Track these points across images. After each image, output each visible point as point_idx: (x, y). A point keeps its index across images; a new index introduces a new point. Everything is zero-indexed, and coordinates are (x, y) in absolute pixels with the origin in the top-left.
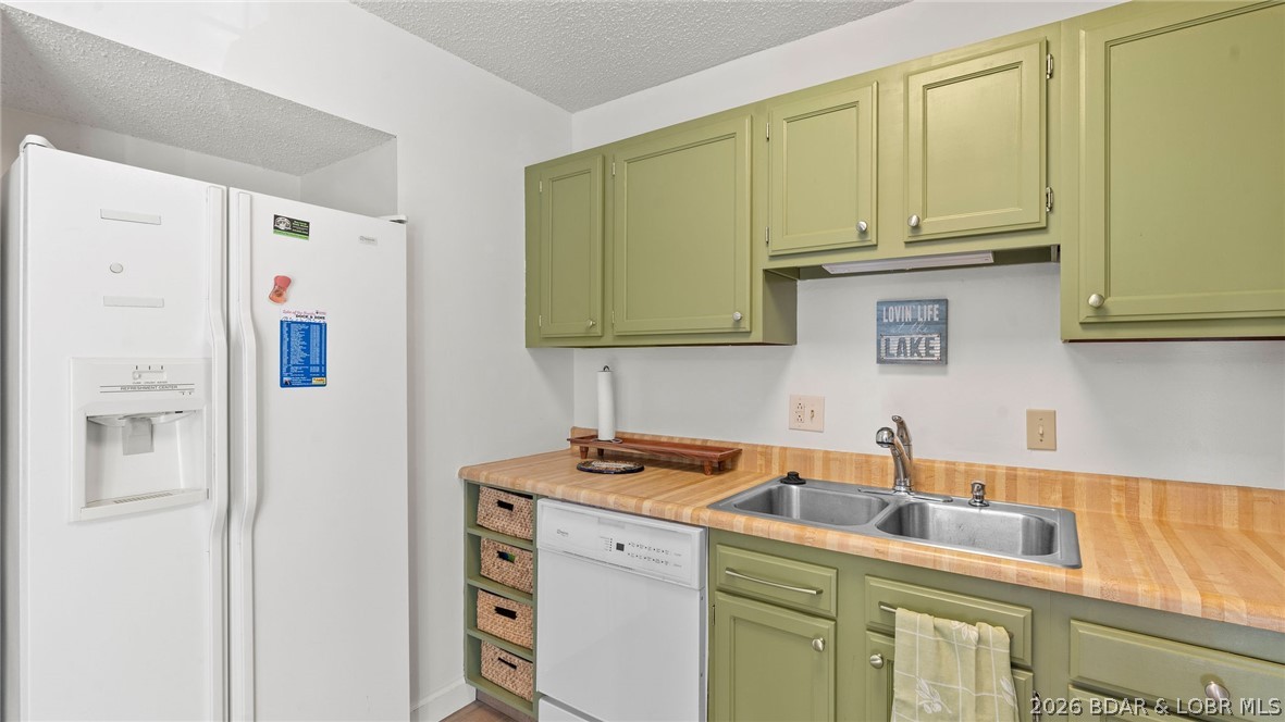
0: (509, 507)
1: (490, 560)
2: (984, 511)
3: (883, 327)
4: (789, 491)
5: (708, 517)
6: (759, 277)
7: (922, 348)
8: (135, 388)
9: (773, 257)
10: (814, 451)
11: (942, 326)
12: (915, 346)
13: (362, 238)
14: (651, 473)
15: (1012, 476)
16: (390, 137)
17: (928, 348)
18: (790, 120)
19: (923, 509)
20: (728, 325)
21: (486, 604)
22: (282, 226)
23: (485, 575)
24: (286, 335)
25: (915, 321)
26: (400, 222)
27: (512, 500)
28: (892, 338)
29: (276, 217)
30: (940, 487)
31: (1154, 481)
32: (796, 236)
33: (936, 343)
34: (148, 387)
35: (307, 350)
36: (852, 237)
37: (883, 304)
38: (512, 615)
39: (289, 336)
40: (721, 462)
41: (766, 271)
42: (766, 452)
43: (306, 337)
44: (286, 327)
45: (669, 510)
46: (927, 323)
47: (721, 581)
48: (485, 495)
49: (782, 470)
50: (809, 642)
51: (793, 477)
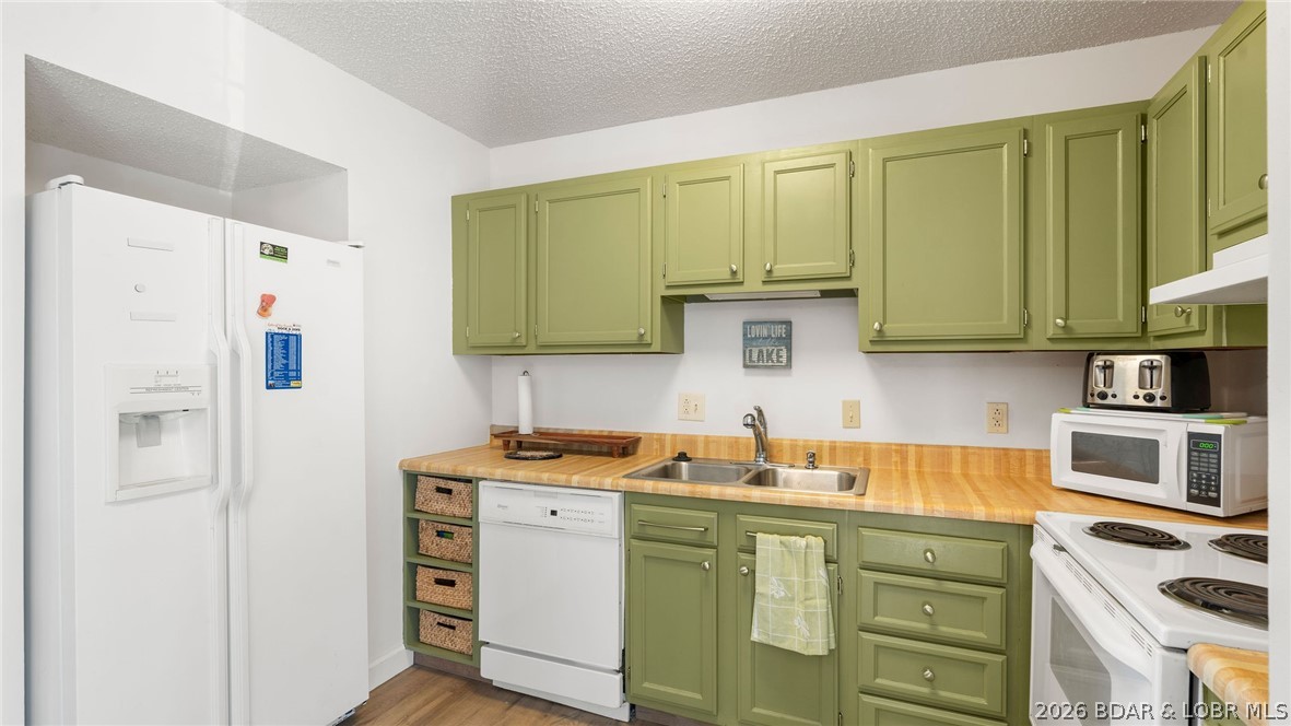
0: (449, 492)
1: (428, 539)
2: (816, 471)
3: (748, 341)
4: (680, 467)
5: (624, 484)
6: (658, 301)
7: (774, 356)
8: (157, 389)
9: (668, 287)
10: (696, 436)
11: (787, 342)
12: (769, 355)
13: (329, 261)
14: (566, 458)
15: (833, 448)
16: (342, 170)
17: (779, 356)
18: (681, 184)
19: (774, 472)
20: (634, 338)
21: (425, 577)
22: (266, 251)
23: (424, 552)
24: (270, 345)
25: (769, 336)
26: (357, 247)
27: (451, 485)
28: (754, 349)
29: (262, 243)
30: (787, 457)
31: (917, 446)
32: (686, 271)
33: (784, 353)
34: (167, 389)
35: (287, 358)
36: (726, 276)
37: (747, 324)
38: (452, 583)
39: (273, 346)
40: (621, 448)
41: (663, 297)
42: (661, 438)
43: (286, 347)
44: (270, 337)
45: (594, 481)
46: (778, 339)
47: (635, 530)
48: (423, 483)
49: (673, 452)
50: (700, 565)
51: (683, 456)
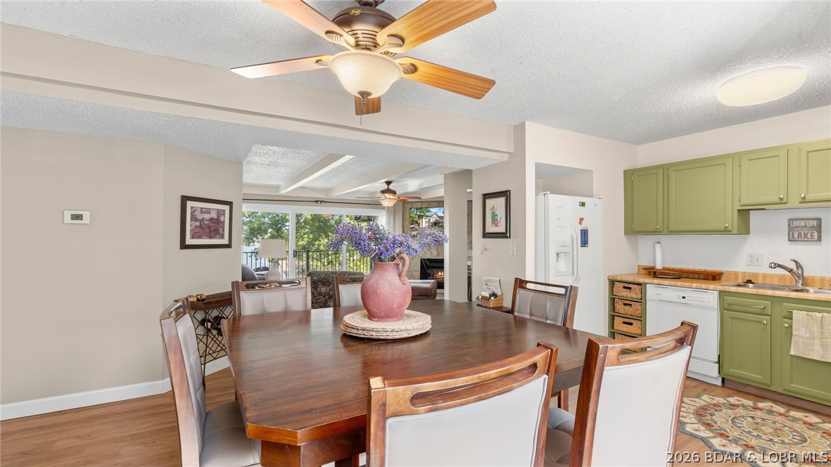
0: (630, 288)
1: (620, 307)
3: (791, 228)
4: (748, 286)
5: (720, 288)
6: (736, 213)
7: (809, 236)
8: (562, 246)
9: (741, 206)
10: (757, 273)
11: (818, 228)
12: (806, 235)
13: (594, 204)
14: (683, 279)
16: (591, 172)
17: (812, 236)
18: (749, 160)
20: (722, 228)
21: (618, 321)
22: (581, 205)
23: (617, 311)
24: (582, 234)
25: (806, 226)
26: (600, 198)
27: (631, 286)
28: (795, 232)
29: (580, 202)
30: (816, 284)
32: (751, 198)
33: (816, 234)
35: (585, 237)
36: (777, 200)
37: (791, 220)
38: (631, 324)
40: (714, 277)
41: (738, 210)
42: (736, 274)
43: (585, 234)
44: (582, 230)
45: (703, 287)
46: (811, 227)
47: (726, 306)
48: (617, 284)
49: (743, 279)
50: (761, 322)
51: (749, 281)
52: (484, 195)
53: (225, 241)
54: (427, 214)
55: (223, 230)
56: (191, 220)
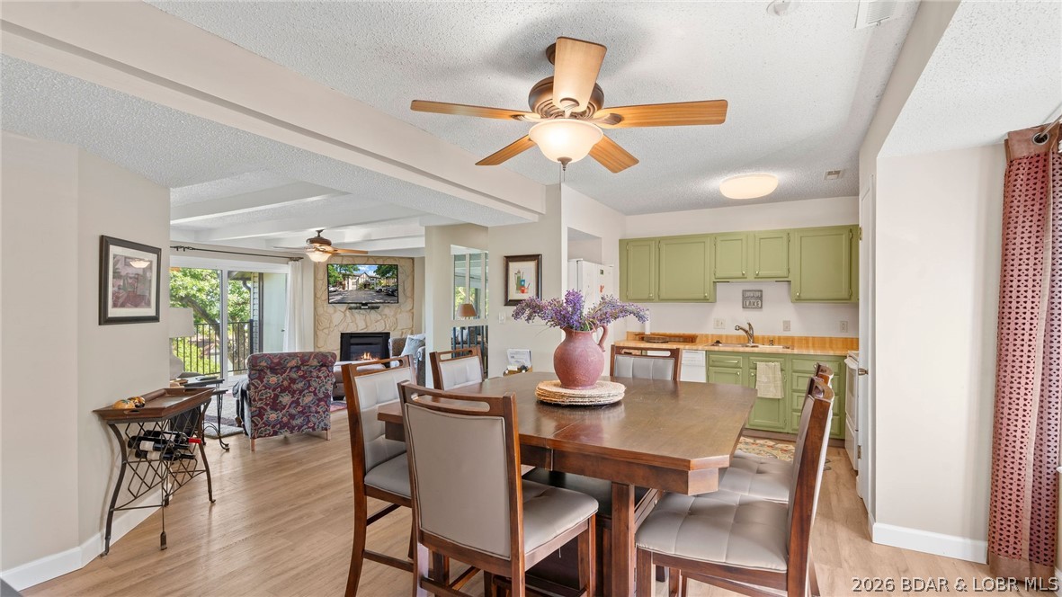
2: (773, 347)
3: (744, 298)
4: (719, 345)
5: (707, 348)
6: (712, 284)
7: (755, 304)
9: (716, 278)
10: (722, 335)
11: (760, 298)
12: (753, 304)
15: (779, 338)
16: (598, 238)
17: (757, 304)
18: (722, 241)
20: (702, 297)
25: (753, 296)
28: (747, 301)
29: (600, 270)
30: (761, 342)
32: (724, 275)
33: (759, 303)
36: (741, 275)
37: (744, 291)
40: (692, 339)
41: (714, 282)
42: (707, 336)
46: (757, 297)
47: (711, 363)
49: (713, 340)
50: (736, 374)
51: (718, 342)
52: (507, 257)
53: (151, 312)
54: (355, 273)
55: (150, 294)
56: (114, 278)
